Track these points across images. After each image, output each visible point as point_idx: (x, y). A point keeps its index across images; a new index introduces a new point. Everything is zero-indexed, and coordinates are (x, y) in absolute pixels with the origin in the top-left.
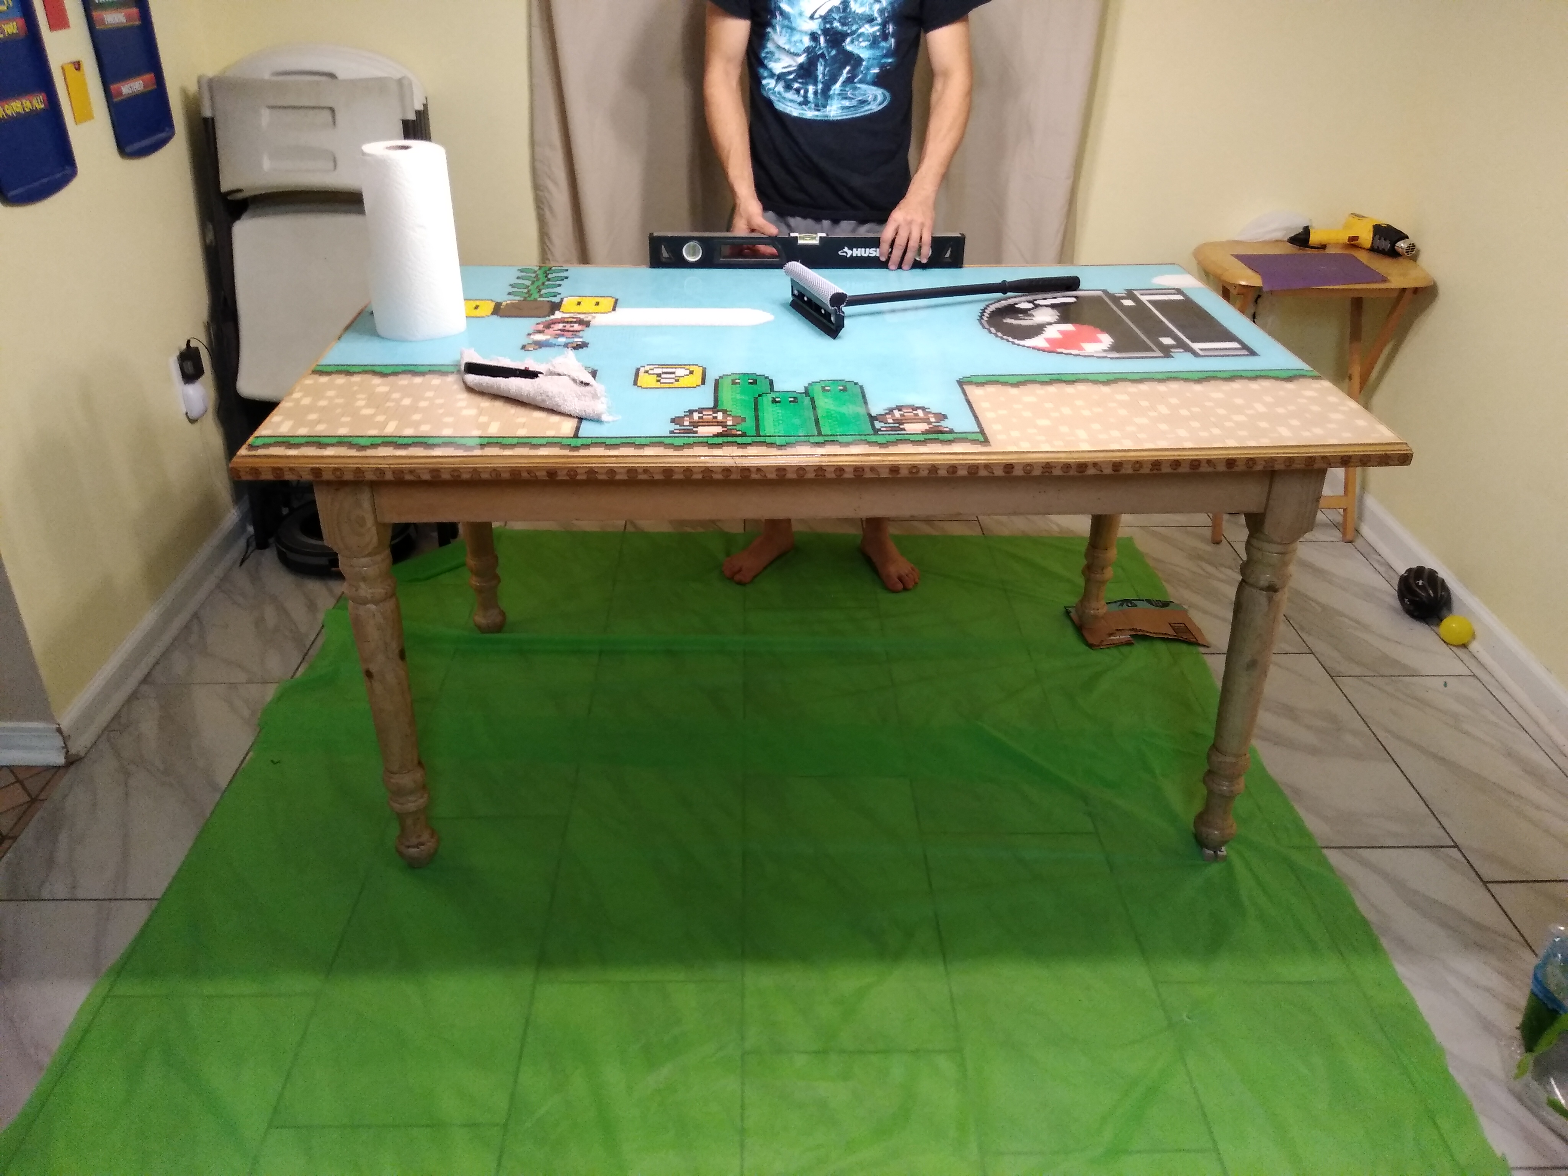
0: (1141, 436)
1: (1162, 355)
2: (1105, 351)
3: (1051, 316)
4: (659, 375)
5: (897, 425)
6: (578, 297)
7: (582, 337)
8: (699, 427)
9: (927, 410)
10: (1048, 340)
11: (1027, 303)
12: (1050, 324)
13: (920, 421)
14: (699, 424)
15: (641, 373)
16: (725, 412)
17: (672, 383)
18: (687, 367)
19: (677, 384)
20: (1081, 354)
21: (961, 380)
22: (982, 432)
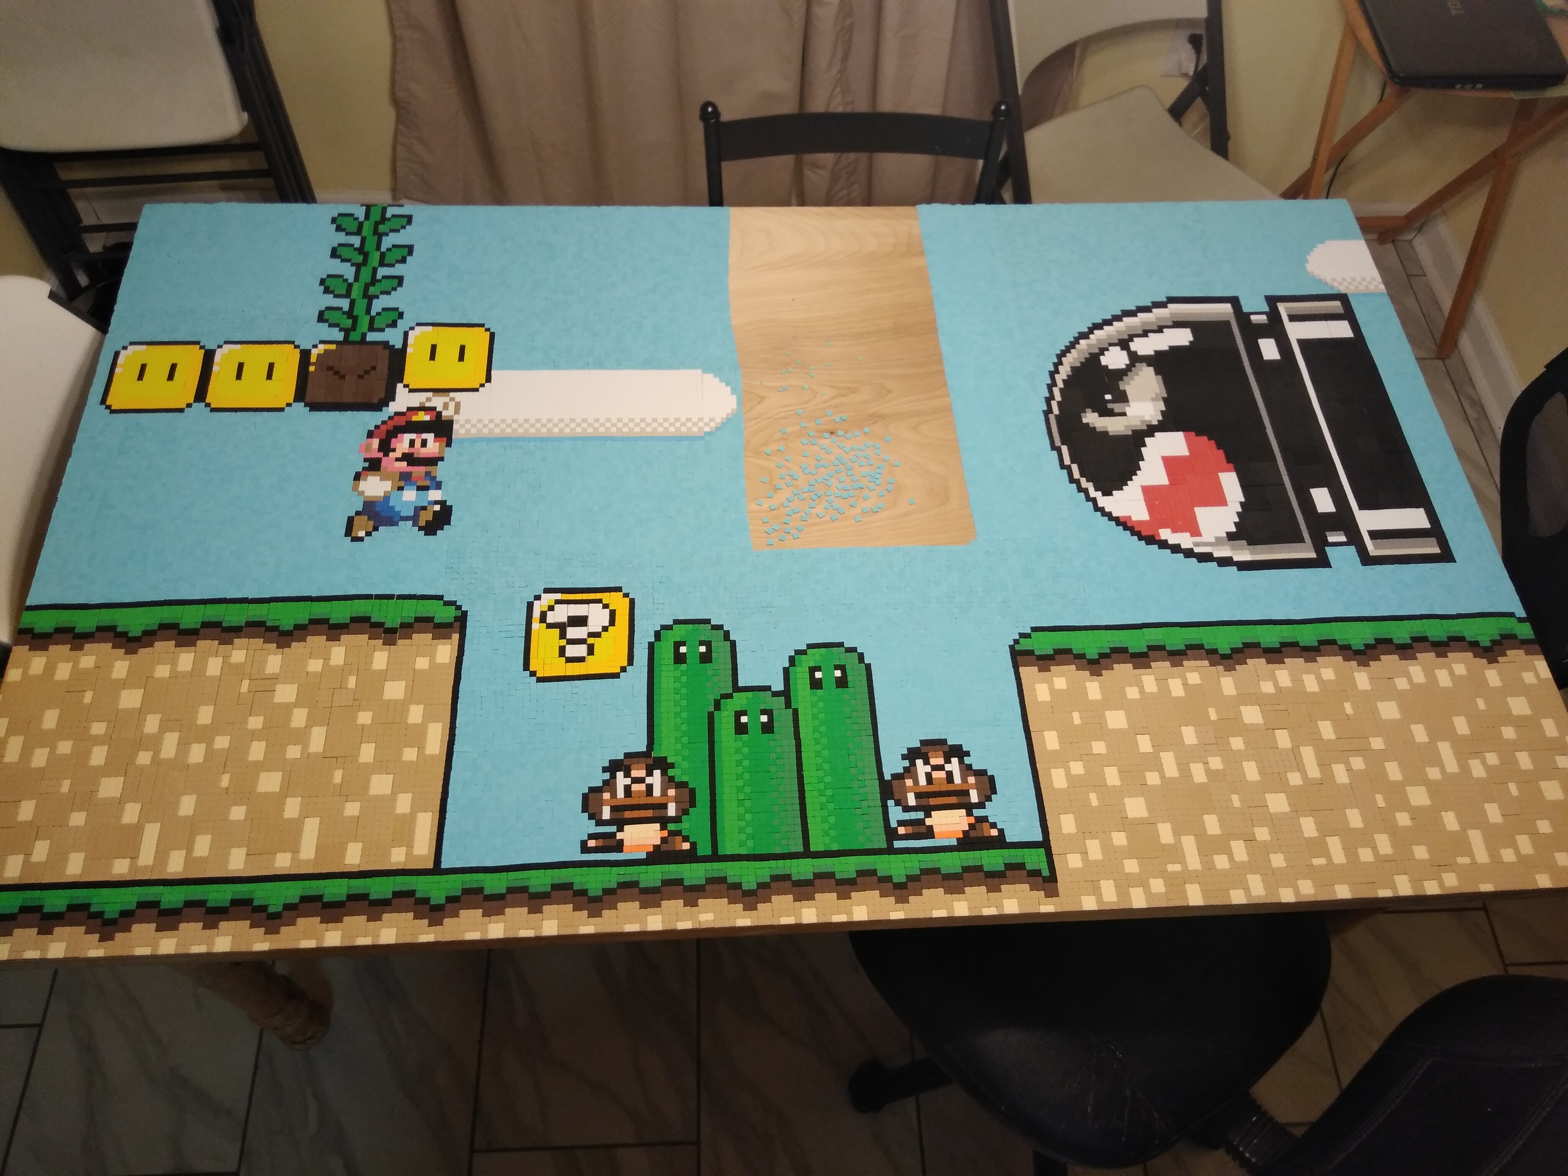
0: (1278, 860)
1: (1313, 555)
2: (1231, 536)
3: (1153, 400)
4: (562, 628)
5: (920, 815)
6: (430, 328)
7: (438, 486)
8: (626, 827)
9: (967, 760)
10: (1149, 492)
11: (1118, 348)
12: (1151, 431)
13: (953, 800)
14: (628, 814)
15: (536, 625)
16: (663, 764)
17: (581, 660)
18: (606, 597)
19: (591, 666)
20: (1197, 550)
21: (1017, 647)
22: (1045, 844)
